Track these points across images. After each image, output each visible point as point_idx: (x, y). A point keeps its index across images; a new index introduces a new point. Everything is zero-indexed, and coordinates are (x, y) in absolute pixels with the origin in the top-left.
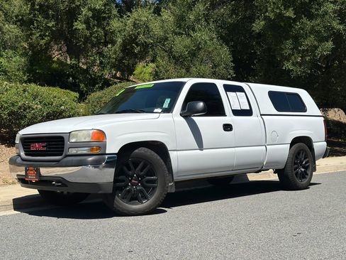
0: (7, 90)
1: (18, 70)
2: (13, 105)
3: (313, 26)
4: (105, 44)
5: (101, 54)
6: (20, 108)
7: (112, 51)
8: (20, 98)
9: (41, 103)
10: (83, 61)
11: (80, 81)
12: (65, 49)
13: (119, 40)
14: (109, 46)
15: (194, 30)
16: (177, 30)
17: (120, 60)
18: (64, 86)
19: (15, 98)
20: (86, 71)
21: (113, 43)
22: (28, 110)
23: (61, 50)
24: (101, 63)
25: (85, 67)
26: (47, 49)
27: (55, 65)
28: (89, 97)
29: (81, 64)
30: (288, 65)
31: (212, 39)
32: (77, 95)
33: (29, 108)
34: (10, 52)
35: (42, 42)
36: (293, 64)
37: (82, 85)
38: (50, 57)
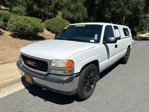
0: (19, 19)
1: (24, 11)
2: (21, 25)
3: (115, 3)
4: (49, 5)
5: (48, 8)
6: (24, 26)
7: (52, 7)
8: (23, 23)
9: (31, 24)
10: (43, 9)
11: (42, 16)
12: (37, 5)
13: (54, 4)
14: (51, 5)
15: (77, 2)
16: (72, 2)
17: (54, 10)
18: (38, 17)
19: (22, 23)
20: (44, 13)
21: (52, 5)
22: (27, 27)
23: (36, 6)
24: (48, 10)
25: (43, 12)
26: (32, 5)
27: (35, 11)
28: (45, 21)
29: (42, 11)
30: (107, 15)
31: (82, 5)
32: (42, 20)
33: (27, 26)
34: (21, 6)
35: (31, 3)
36: (108, 15)
37: (43, 17)
38: (33, 8)
